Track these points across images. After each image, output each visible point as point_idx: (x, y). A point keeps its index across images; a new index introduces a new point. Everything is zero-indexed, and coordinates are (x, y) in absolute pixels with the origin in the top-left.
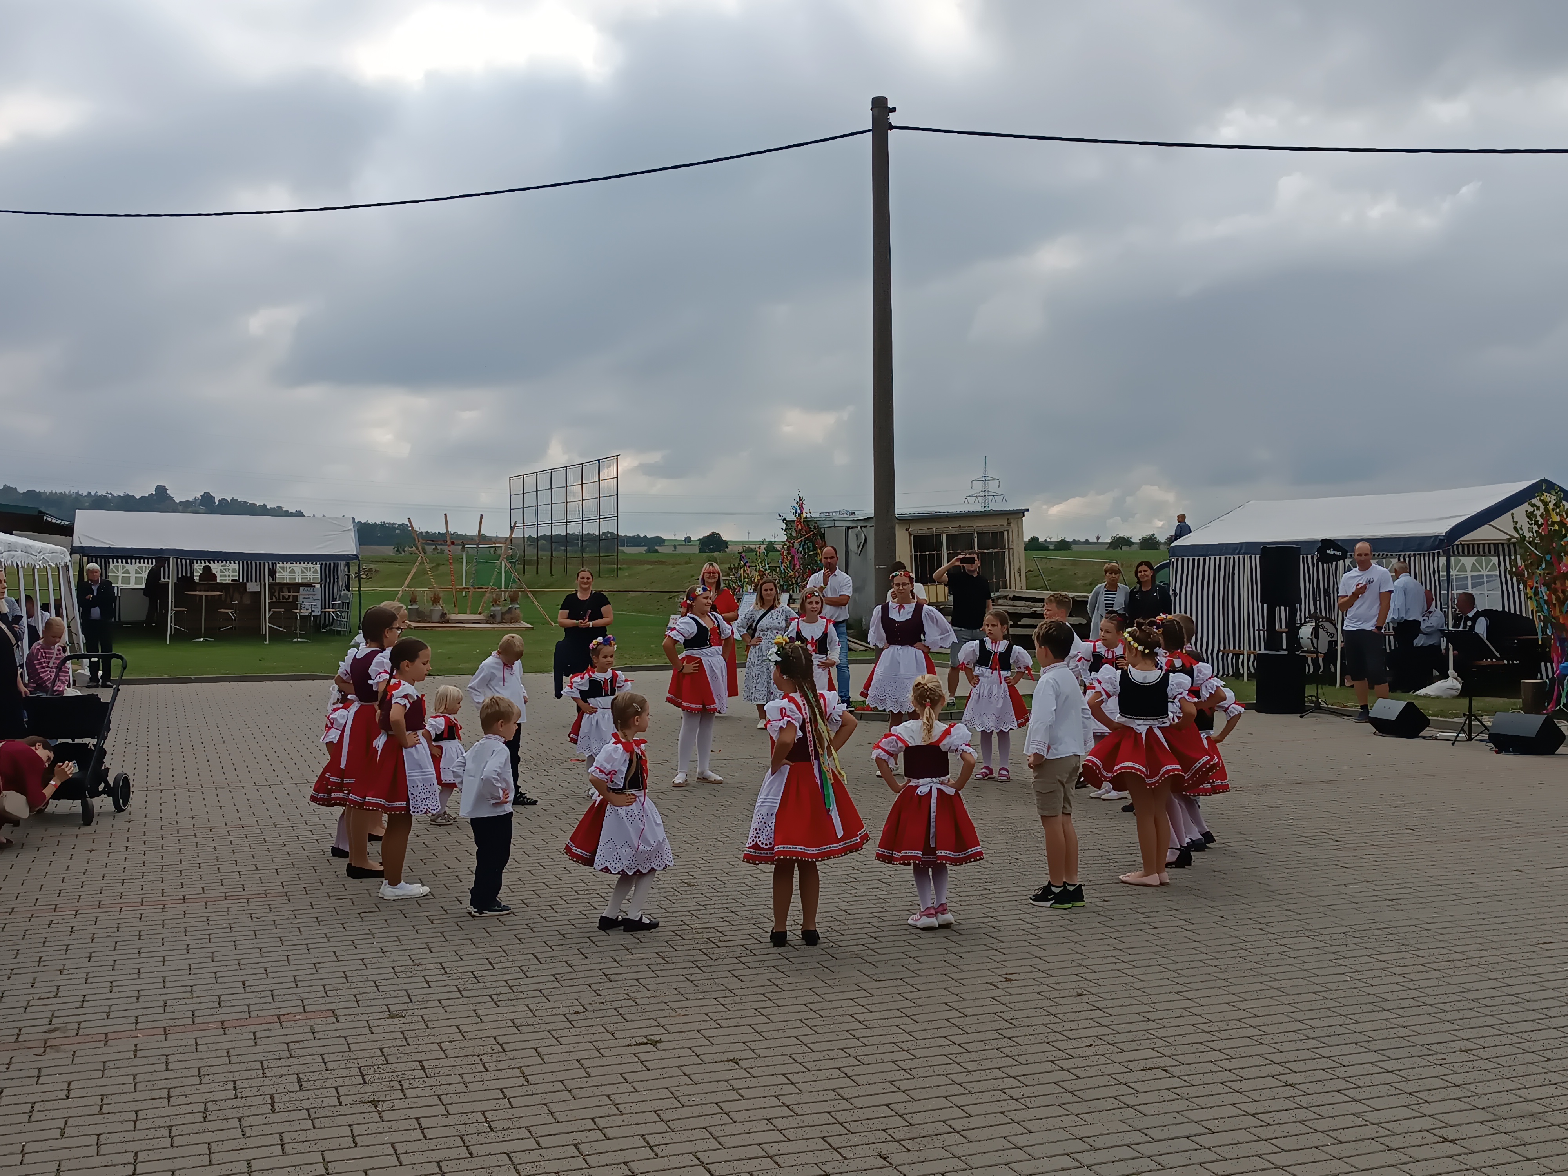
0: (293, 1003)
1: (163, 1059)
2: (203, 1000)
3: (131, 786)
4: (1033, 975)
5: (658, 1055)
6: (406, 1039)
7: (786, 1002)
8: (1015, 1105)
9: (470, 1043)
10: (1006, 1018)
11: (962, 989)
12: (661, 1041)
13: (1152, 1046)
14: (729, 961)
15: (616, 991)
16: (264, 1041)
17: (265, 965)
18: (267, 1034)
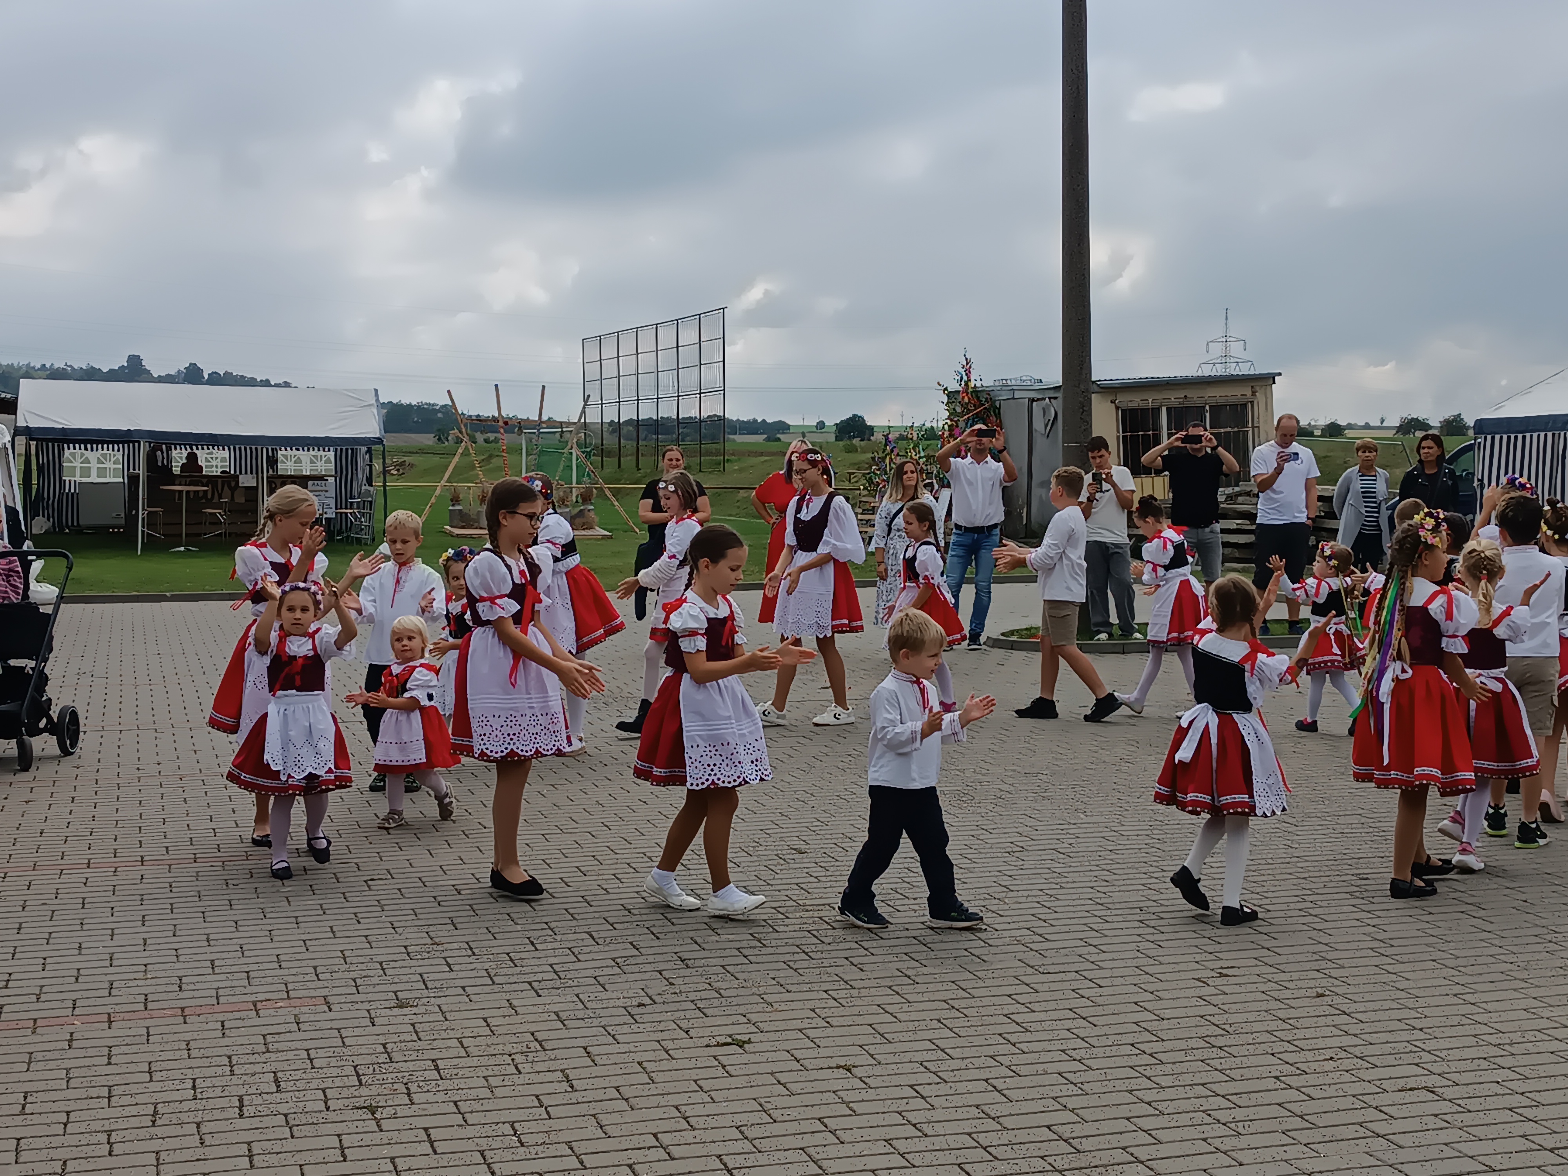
0: (274, 987)
1: (105, 1051)
2: (159, 981)
4: (1257, 970)
5: (745, 1058)
6: (416, 1032)
7: (920, 998)
8: (1222, 1130)
9: (500, 1040)
10: (1217, 1023)
11: (1159, 986)
12: (749, 1042)
13: (1417, 1061)
14: (847, 946)
15: (695, 979)
16: (234, 1032)
17: (241, 941)
18: (239, 1023)
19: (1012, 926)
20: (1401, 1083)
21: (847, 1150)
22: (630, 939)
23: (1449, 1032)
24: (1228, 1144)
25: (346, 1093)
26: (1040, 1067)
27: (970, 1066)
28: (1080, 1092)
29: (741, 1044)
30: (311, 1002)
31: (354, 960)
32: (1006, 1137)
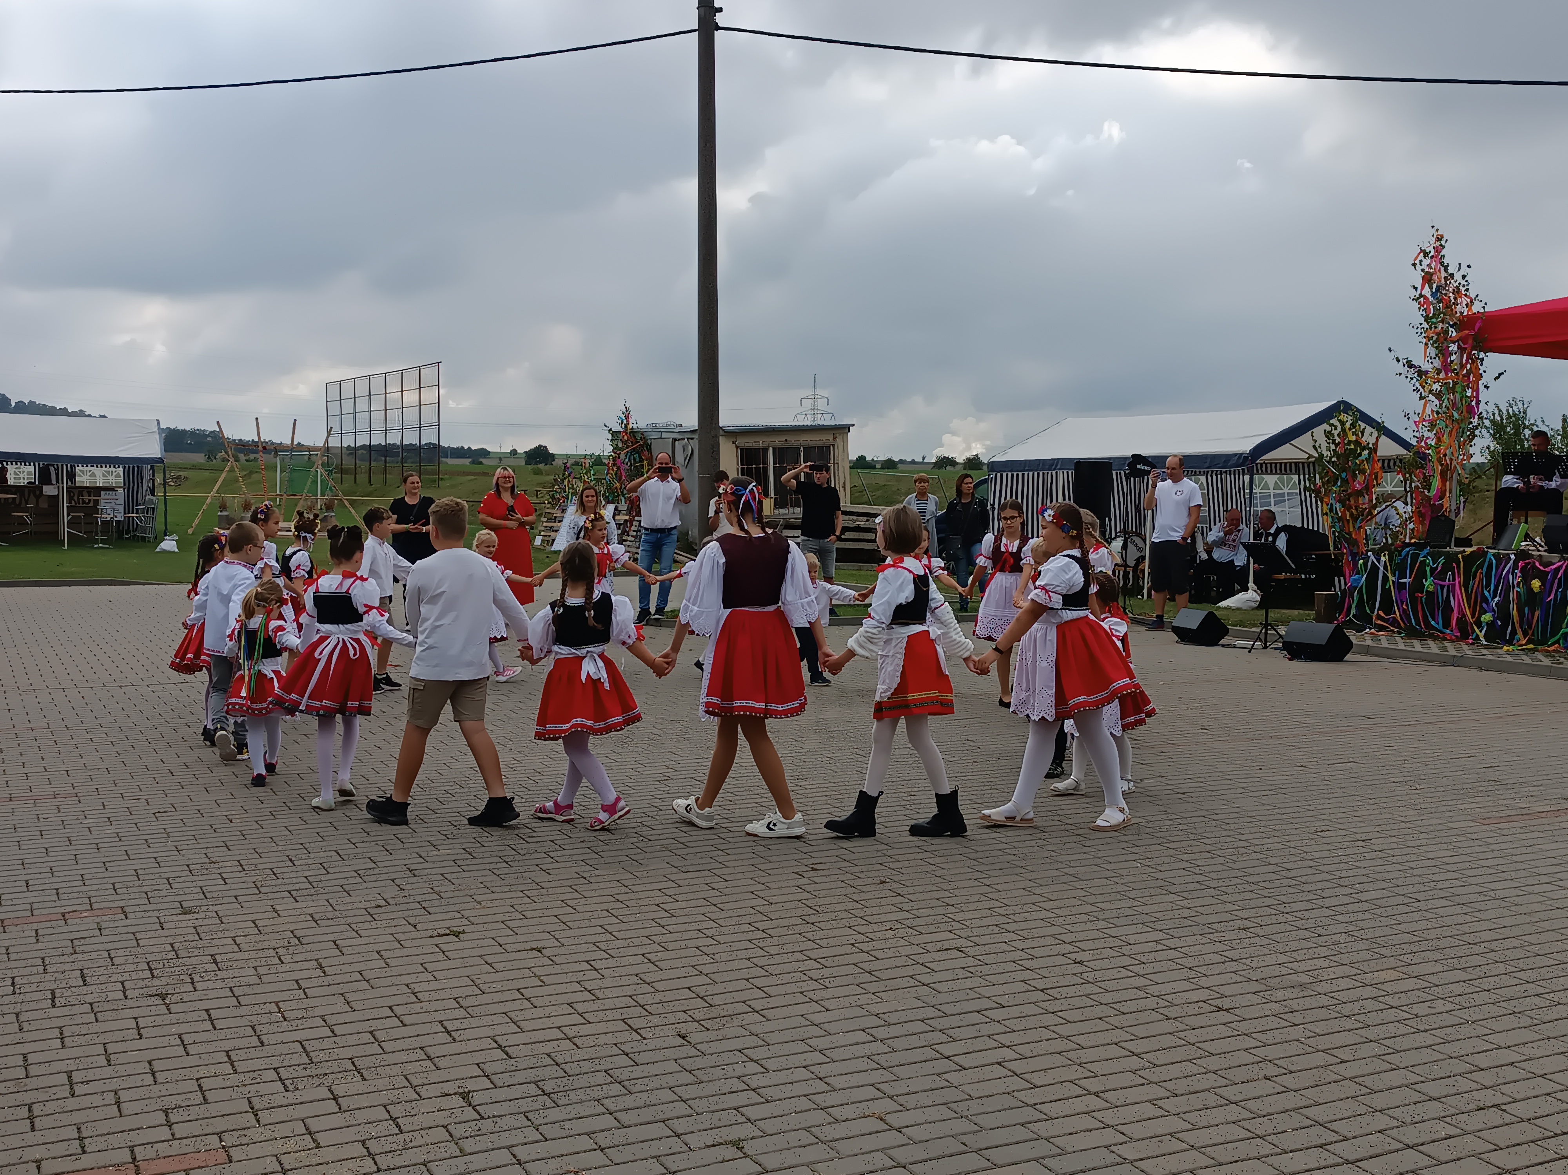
0: (79, 901)
4: (839, 865)
5: (461, 945)
7: (593, 894)
8: (815, 985)
9: (266, 937)
10: (810, 905)
11: (769, 879)
12: (464, 932)
13: (950, 928)
14: (538, 856)
15: (420, 885)
16: (47, 938)
17: (51, 864)
18: (51, 931)
19: (662, 837)
20: (939, 945)
21: (539, 1012)
22: (369, 855)
23: (972, 906)
24: (819, 995)
25: (141, 984)
26: (683, 944)
27: (631, 944)
28: (712, 961)
29: (457, 934)
30: (111, 912)
31: (146, 877)
32: (658, 997)
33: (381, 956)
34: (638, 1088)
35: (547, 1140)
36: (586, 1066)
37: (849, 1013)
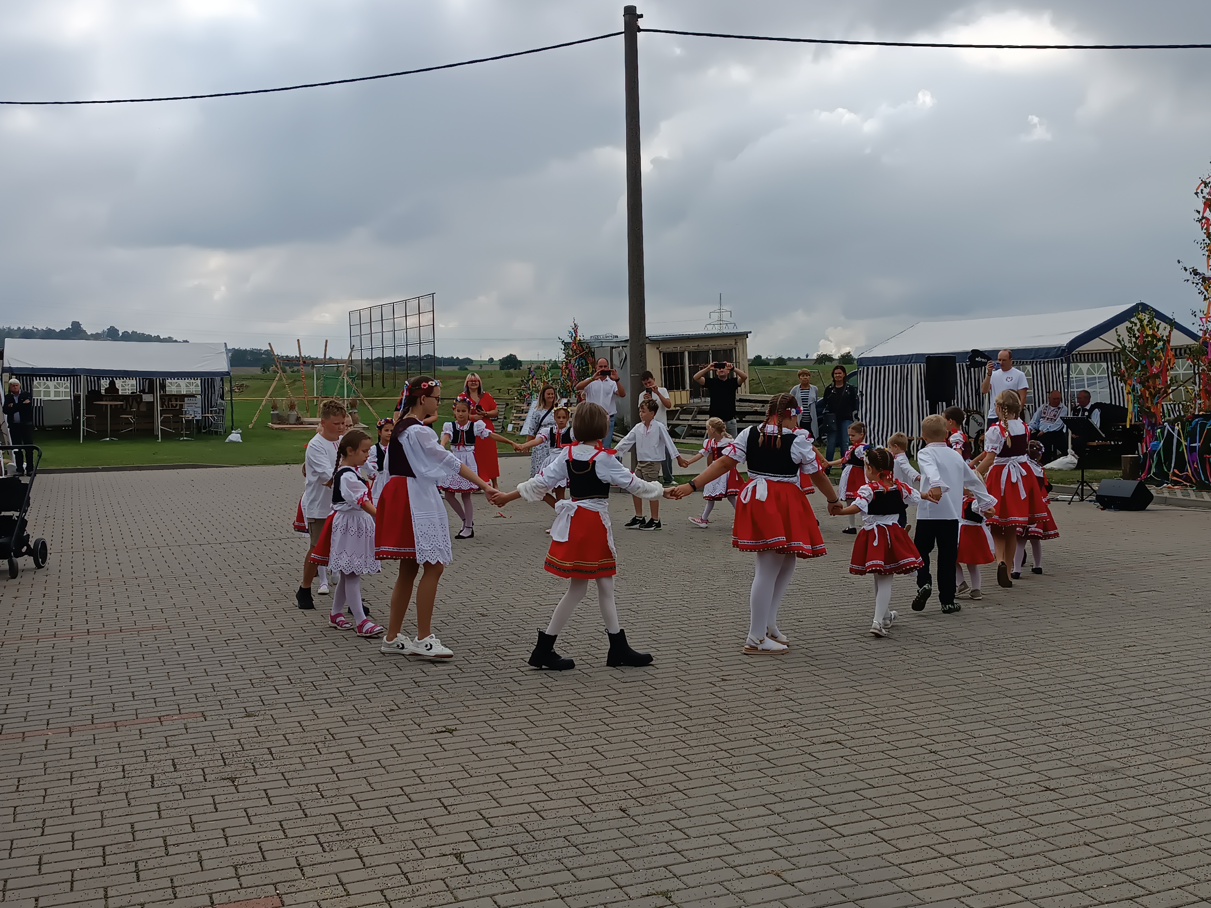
0: (171, 707)
1: (68, 750)
2: (100, 706)
3: (48, 548)
4: (743, 676)
5: (454, 740)
6: (258, 732)
7: (554, 700)
8: (725, 770)
9: (308, 734)
10: (721, 708)
11: (689, 687)
12: (456, 730)
13: (831, 726)
15: (423, 694)
16: (147, 736)
17: (150, 680)
18: (150, 730)
20: (823, 739)
21: (513, 792)
22: (385, 671)
23: (848, 708)
24: (728, 778)
25: (216, 770)
26: (623, 738)
27: (583, 739)
28: (646, 751)
29: (451, 731)
30: (194, 715)
31: (219, 689)
32: (604, 780)
33: (394, 748)
34: (589, 850)
35: (520, 890)
36: (550, 833)
37: (752, 792)
